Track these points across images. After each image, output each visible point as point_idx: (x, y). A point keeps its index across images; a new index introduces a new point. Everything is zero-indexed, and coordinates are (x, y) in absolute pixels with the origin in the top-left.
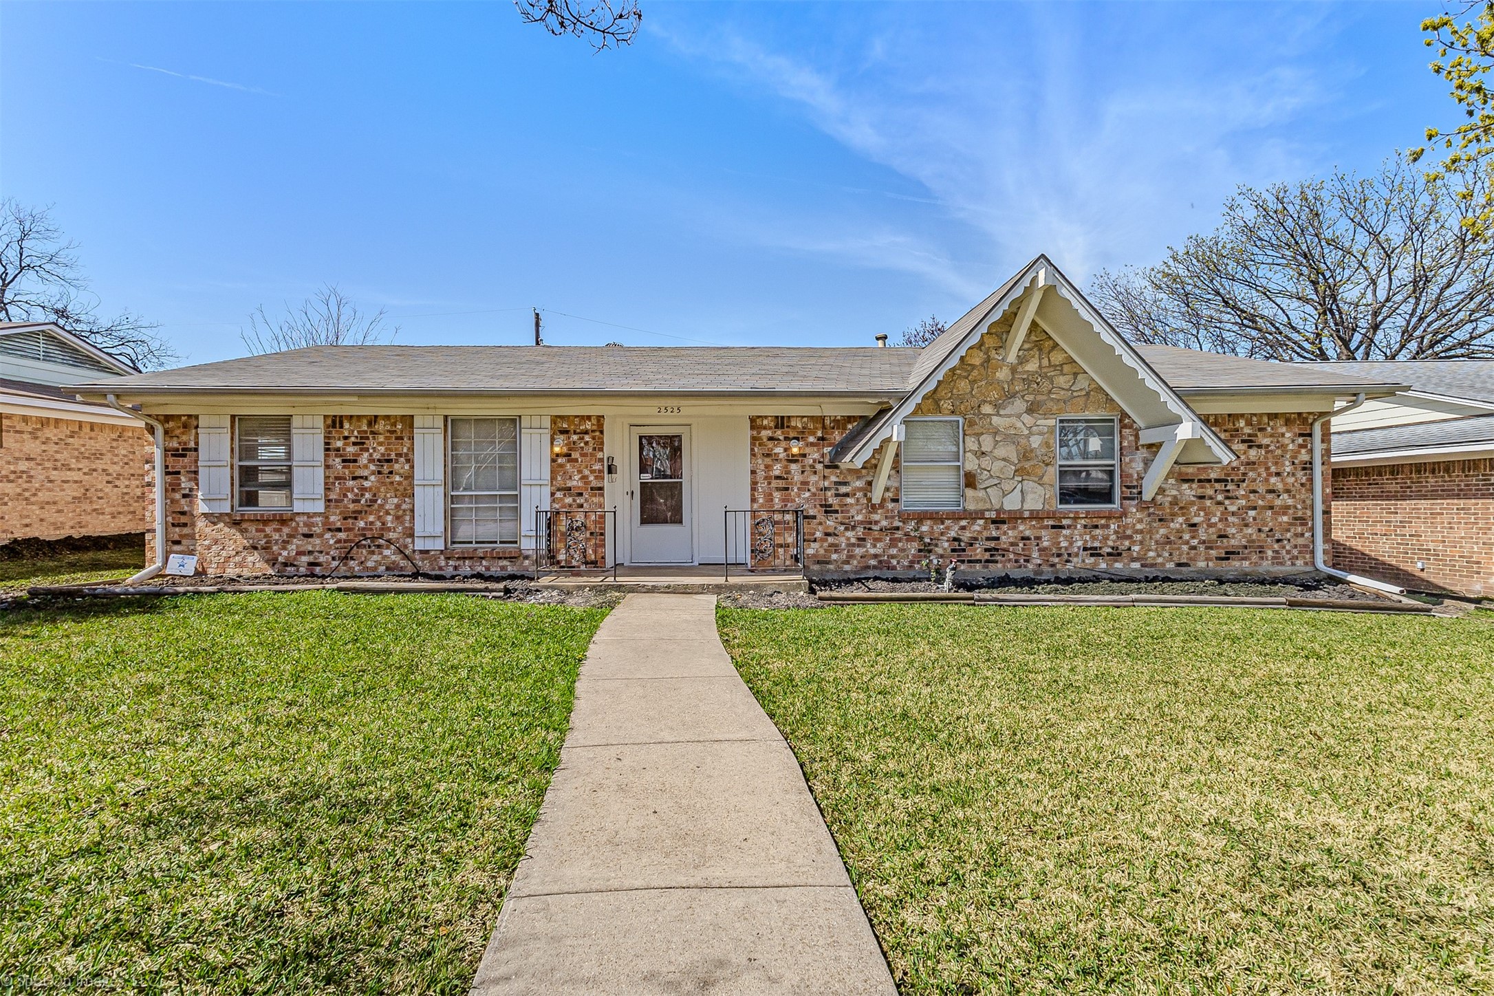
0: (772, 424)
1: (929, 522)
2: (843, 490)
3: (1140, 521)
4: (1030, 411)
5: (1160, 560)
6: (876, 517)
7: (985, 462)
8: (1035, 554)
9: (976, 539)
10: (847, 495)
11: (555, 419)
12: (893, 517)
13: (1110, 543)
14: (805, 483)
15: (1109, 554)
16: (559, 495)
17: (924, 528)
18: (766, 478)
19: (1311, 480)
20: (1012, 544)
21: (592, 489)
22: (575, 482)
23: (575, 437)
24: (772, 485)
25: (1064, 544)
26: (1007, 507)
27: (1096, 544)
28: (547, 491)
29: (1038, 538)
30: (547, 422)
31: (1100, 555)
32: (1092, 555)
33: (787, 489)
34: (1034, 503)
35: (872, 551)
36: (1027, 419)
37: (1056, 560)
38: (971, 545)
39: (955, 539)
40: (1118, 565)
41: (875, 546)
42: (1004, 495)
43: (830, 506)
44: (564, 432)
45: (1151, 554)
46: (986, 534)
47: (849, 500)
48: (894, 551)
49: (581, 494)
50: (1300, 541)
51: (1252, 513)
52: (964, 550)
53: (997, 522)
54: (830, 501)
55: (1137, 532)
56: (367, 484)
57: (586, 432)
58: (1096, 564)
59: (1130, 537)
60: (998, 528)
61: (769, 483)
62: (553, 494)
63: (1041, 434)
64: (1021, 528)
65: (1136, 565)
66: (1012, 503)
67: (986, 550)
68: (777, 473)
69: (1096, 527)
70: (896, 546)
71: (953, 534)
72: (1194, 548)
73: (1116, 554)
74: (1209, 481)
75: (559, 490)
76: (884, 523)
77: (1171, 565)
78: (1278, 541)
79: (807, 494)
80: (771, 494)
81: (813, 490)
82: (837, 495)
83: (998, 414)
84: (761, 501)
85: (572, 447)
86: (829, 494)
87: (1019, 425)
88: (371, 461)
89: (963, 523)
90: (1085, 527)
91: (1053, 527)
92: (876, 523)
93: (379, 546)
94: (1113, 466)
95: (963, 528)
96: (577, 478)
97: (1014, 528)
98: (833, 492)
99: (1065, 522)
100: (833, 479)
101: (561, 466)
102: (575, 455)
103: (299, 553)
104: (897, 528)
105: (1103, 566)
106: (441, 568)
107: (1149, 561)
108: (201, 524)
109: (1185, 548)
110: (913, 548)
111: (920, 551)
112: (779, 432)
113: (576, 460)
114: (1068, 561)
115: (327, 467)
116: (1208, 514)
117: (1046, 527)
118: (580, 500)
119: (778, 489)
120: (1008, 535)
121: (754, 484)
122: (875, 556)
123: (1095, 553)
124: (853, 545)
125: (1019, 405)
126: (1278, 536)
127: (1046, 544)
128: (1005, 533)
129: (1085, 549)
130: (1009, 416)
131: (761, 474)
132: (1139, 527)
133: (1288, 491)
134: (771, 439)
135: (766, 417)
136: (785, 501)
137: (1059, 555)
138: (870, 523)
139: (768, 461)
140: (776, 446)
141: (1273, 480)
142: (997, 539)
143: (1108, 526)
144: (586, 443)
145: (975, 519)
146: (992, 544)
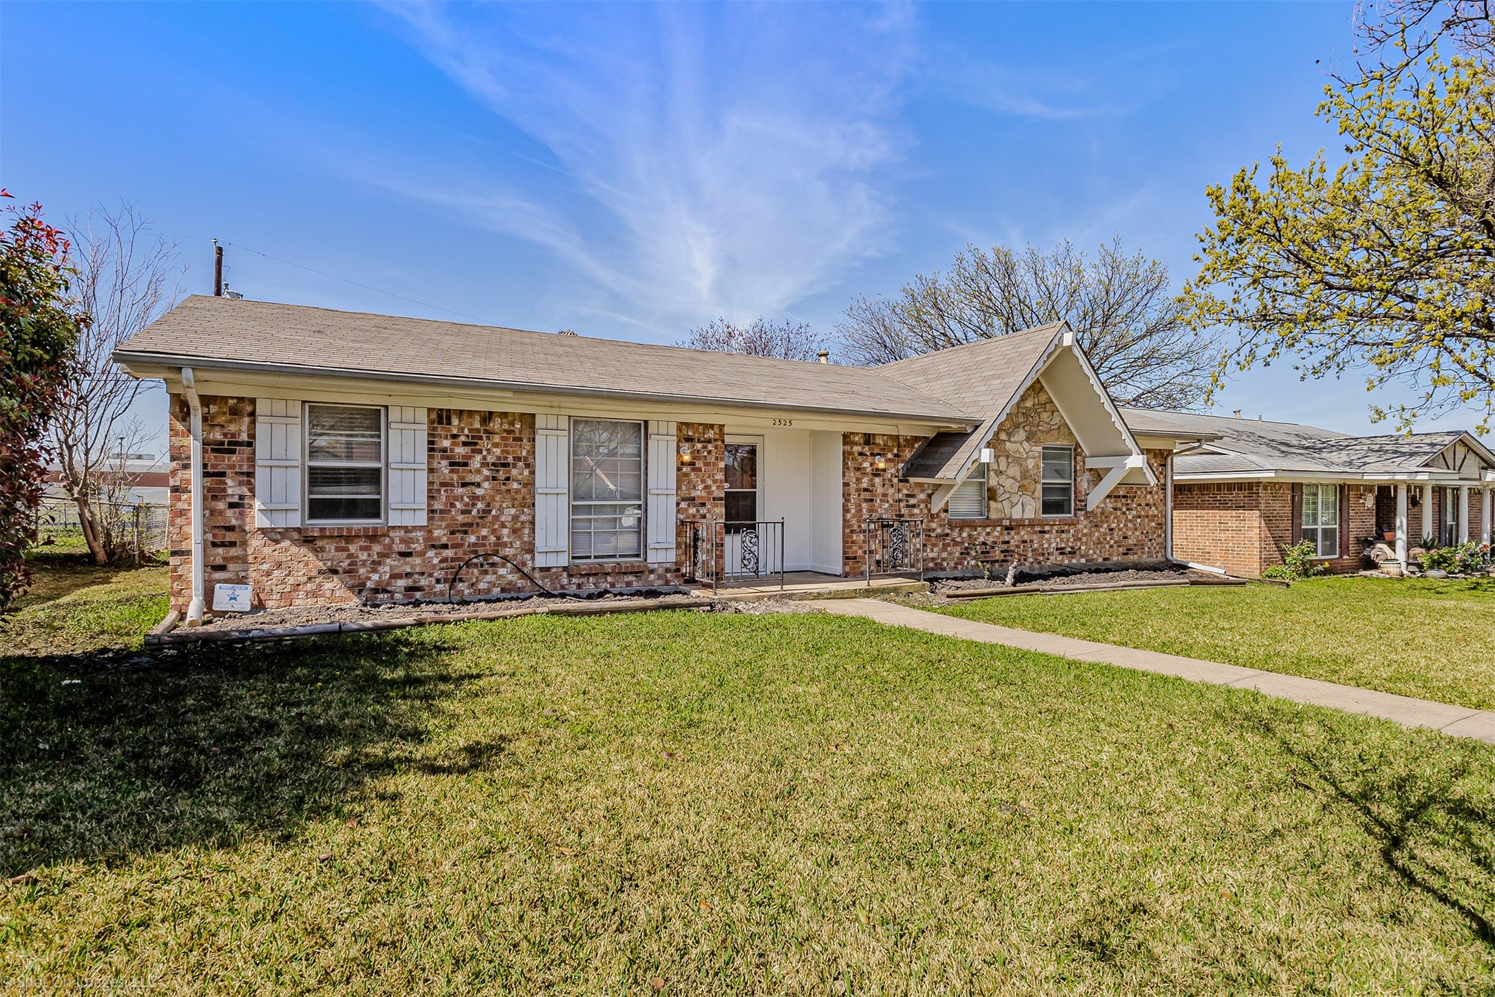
0: (861, 441)
1: (967, 529)
2: (912, 501)
3: (1085, 527)
4: (1028, 439)
5: (1095, 556)
6: (933, 525)
7: (1002, 479)
8: (1030, 555)
9: (995, 543)
10: (914, 506)
11: (682, 426)
12: (944, 525)
13: (1070, 544)
14: (885, 495)
15: (1070, 553)
16: (683, 505)
17: (965, 535)
18: (857, 490)
19: (1165, 497)
20: (1018, 547)
21: (714, 499)
22: (699, 492)
23: (699, 446)
24: (862, 497)
25: (1046, 546)
26: (1014, 517)
27: (1063, 545)
28: (673, 500)
29: (1032, 541)
30: (673, 429)
31: (1064, 553)
32: (1061, 554)
33: (872, 500)
34: (1029, 515)
35: (931, 555)
36: (1026, 444)
37: (1041, 558)
38: (993, 548)
39: (984, 544)
40: (1074, 561)
41: (932, 551)
42: (1013, 507)
43: (902, 516)
44: (689, 440)
45: (1091, 552)
46: (1002, 539)
47: (916, 511)
48: (945, 555)
49: (703, 505)
50: (1160, 540)
51: (1139, 520)
52: (988, 552)
53: (1008, 528)
54: (903, 511)
55: (1085, 535)
56: (479, 492)
57: (709, 441)
58: (1063, 560)
59: (1080, 539)
60: (1009, 534)
61: (859, 495)
62: (678, 504)
63: (1034, 458)
64: (1022, 533)
65: (1083, 561)
66: (1017, 514)
67: (1002, 552)
68: (865, 486)
69: (1063, 532)
70: (946, 550)
71: (982, 539)
72: (1111, 547)
73: (1073, 553)
74: (1119, 497)
75: (683, 500)
76: (939, 531)
77: (1100, 560)
78: (1151, 540)
79: (886, 505)
80: (860, 505)
81: (891, 501)
82: (908, 506)
83: (1009, 441)
84: (853, 511)
85: (696, 455)
86: (902, 505)
87: (1022, 450)
88: (485, 464)
89: (988, 530)
90: (1057, 531)
91: (1040, 532)
92: (934, 530)
93: (493, 565)
94: (1070, 484)
95: (988, 534)
96: (700, 487)
97: (1018, 533)
98: (905, 503)
99: (1047, 528)
100: (905, 492)
101: (686, 475)
102: (699, 464)
103: (395, 576)
104: (947, 535)
105: (1066, 562)
106: (563, 587)
107: (1090, 557)
108: (256, 542)
109: (1107, 546)
110: (957, 551)
111: (962, 554)
112: (867, 448)
113: (700, 469)
114: (1048, 559)
115: (431, 471)
116: (1119, 522)
117: (1035, 532)
118: (703, 511)
119: (866, 501)
120: (1015, 539)
121: (846, 496)
122: (933, 559)
123: (1061, 551)
124: (918, 550)
125: (1021, 435)
126: (1150, 537)
127: (1036, 546)
128: (1013, 538)
129: (1057, 549)
130: (1015, 442)
131: (853, 486)
132: (1085, 531)
133: (1155, 505)
134: (861, 454)
135: (857, 434)
136: (871, 511)
137: (1043, 554)
138: (929, 530)
139: (858, 473)
140: (864, 461)
141: (1148, 496)
142: (1008, 542)
143: (1068, 531)
144: (709, 452)
145: (995, 526)
146: (1005, 547)
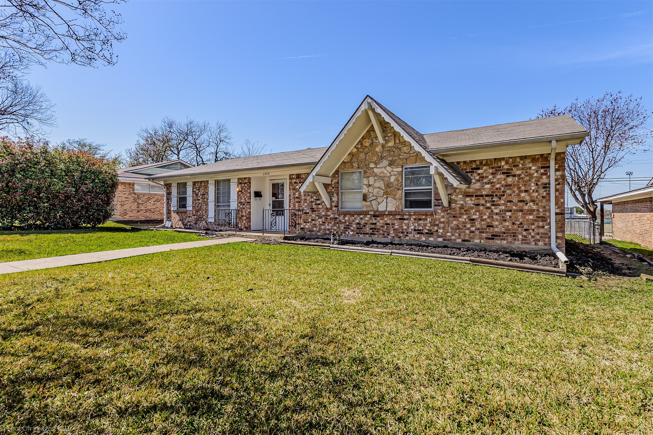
0: (296, 177)
1: (348, 216)
2: (318, 202)
3: (443, 217)
4: (390, 165)
5: (453, 238)
6: (329, 213)
7: (371, 189)
8: (392, 232)
9: (367, 224)
10: (319, 204)
11: (239, 179)
12: (335, 214)
13: (427, 228)
14: (305, 200)
15: (427, 233)
16: (239, 205)
17: (347, 218)
18: (294, 198)
19: (549, 194)
20: (382, 227)
21: (247, 202)
22: (243, 201)
23: (243, 185)
24: (296, 201)
25: (405, 227)
26: (380, 209)
27: (421, 228)
28: (236, 203)
29: (393, 224)
30: (236, 181)
31: (422, 233)
32: (418, 233)
33: (300, 202)
34: (391, 208)
35: (328, 227)
36: (389, 168)
37: (401, 235)
38: (365, 226)
39: (358, 224)
40: (431, 239)
41: (328, 225)
42: (379, 204)
43: (314, 209)
44: (241, 183)
45: (449, 234)
46: (371, 222)
47: (320, 206)
48: (335, 228)
49: (244, 204)
50: (541, 231)
51: (509, 214)
52: (362, 228)
53: (375, 216)
54: (314, 207)
55: (441, 222)
56: (200, 202)
57: (245, 183)
58: (420, 238)
59: (437, 225)
60: (376, 219)
61: (294, 200)
62: (238, 204)
63: (395, 175)
64: (386, 219)
65: (440, 239)
66: (382, 208)
67: (371, 229)
68: (297, 196)
69: (420, 219)
70: (336, 226)
71: (357, 221)
72: (473, 232)
73: (430, 233)
74: (482, 196)
75: (239, 203)
76: (332, 216)
77: (459, 241)
78: (526, 230)
79: (306, 204)
80: (295, 204)
81: (308, 202)
82: (316, 204)
83: (376, 168)
84: (292, 207)
85: (242, 188)
86: (313, 204)
87: (385, 171)
88: (201, 195)
89: (362, 216)
90: (415, 219)
91: (400, 219)
92: (329, 216)
93: (202, 220)
94: (431, 189)
95: (361, 219)
96: (243, 199)
97: (383, 219)
98: (315, 203)
99: (405, 217)
100: (315, 198)
101: (240, 195)
102: (243, 191)
103: (188, 222)
104: (336, 218)
105: (424, 239)
106: (214, 228)
107: (448, 238)
108: (172, 213)
109: (467, 232)
110: (342, 227)
111: (345, 228)
112: (298, 180)
113: (243, 193)
114: (407, 236)
115: (193, 197)
116: (481, 214)
117: (397, 219)
118: (244, 207)
119: (297, 202)
120: (380, 222)
121: (290, 200)
122: (329, 229)
123: (420, 232)
124: (321, 225)
125: (385, 163)
126: (526, 227)
127: (396, 227)
128: (379, 221)
129: (415, 230)
130: (381, 168)
131: (292, 196)
132: (442, 220)
133: (533, 201)
134: (295, 183)
135: (294, 174)
136: (299, 206)
137: (402, 233)
138: (327, 216)
139: (294, 191)
140: (297, 185)
141: (523, 195)
142: (375, 224)
143: (426, 219)
144: (246, 187)
145: (366, 215)
146: (373, 226)
